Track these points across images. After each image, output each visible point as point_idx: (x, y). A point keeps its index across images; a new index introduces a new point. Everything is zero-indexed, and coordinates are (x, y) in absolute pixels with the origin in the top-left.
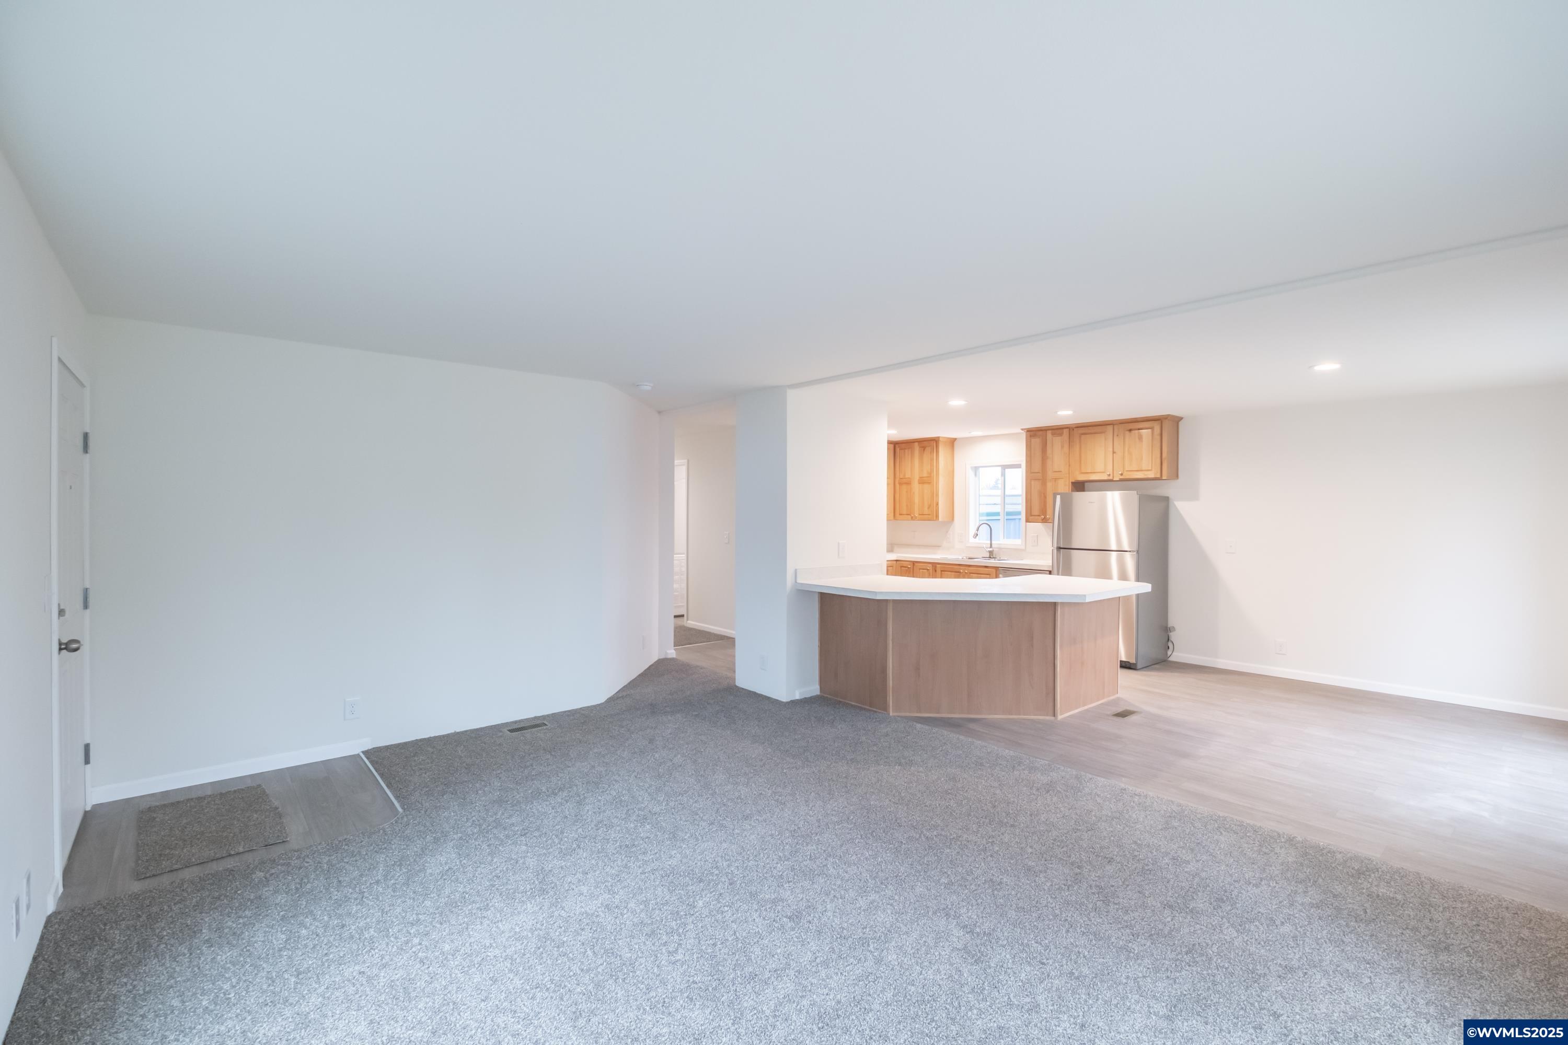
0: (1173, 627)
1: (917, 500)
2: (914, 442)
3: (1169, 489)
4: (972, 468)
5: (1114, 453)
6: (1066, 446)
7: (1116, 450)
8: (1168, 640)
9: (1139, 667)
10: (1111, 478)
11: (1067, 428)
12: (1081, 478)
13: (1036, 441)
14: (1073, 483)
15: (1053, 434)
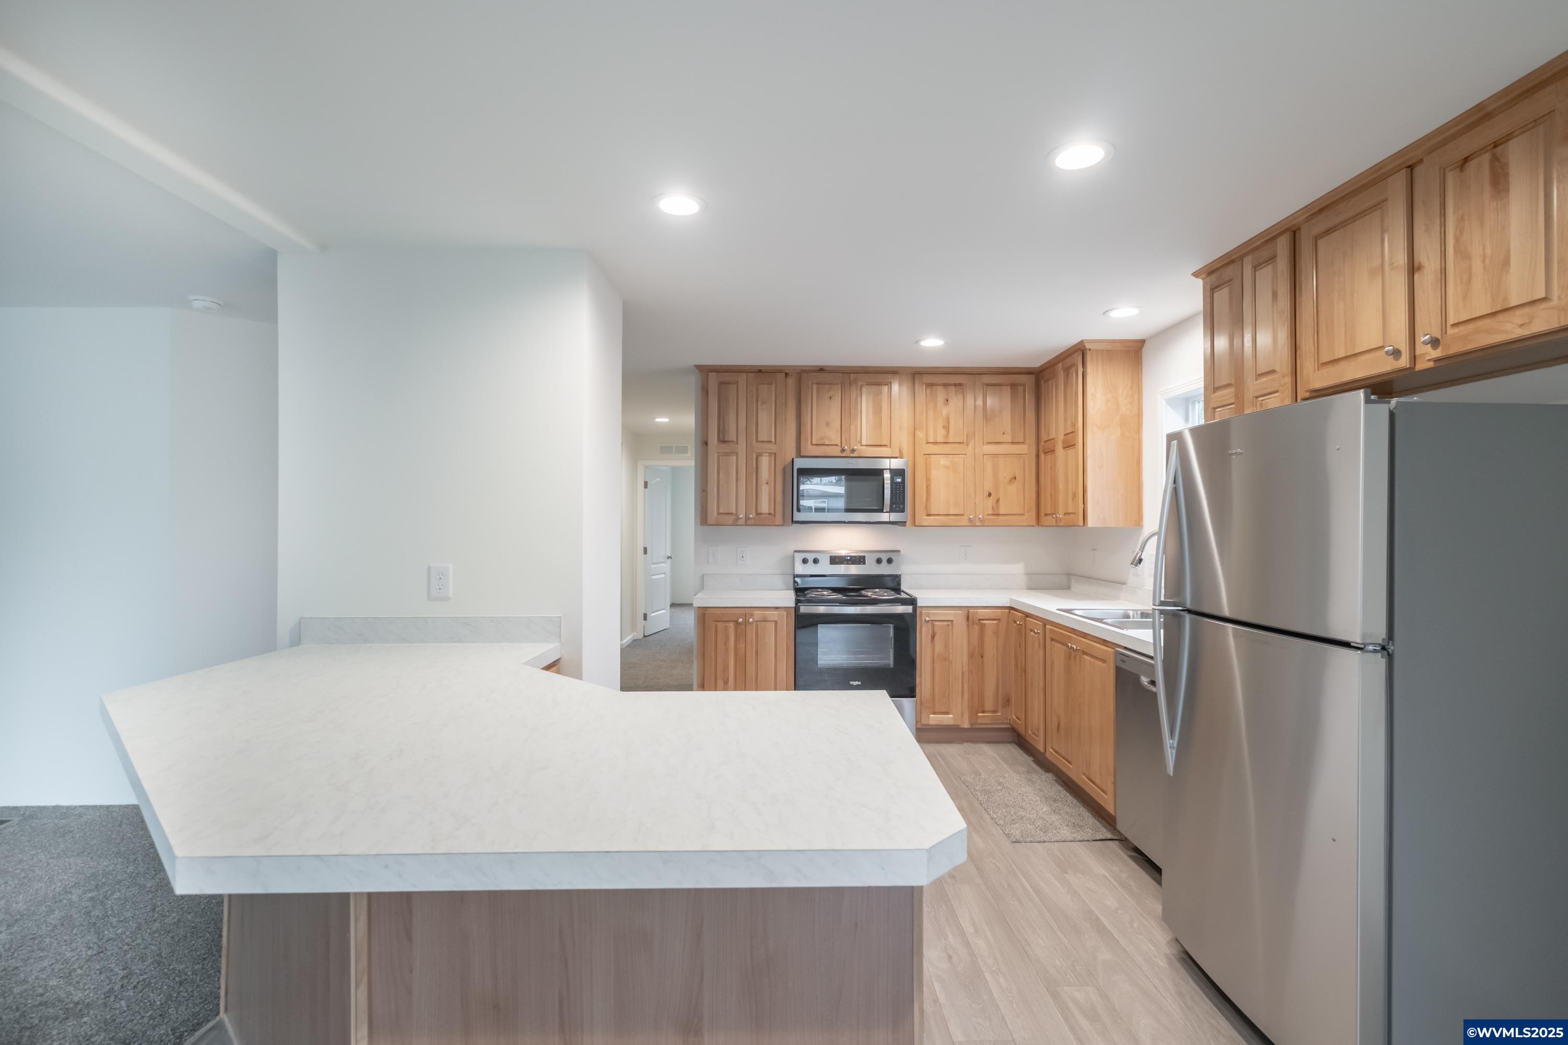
2: (1058, 362)
7: (1418, 256)
10: (1403, 362)
11: (1284, 230)
13: (1223, 298)
15: (1257, 264)
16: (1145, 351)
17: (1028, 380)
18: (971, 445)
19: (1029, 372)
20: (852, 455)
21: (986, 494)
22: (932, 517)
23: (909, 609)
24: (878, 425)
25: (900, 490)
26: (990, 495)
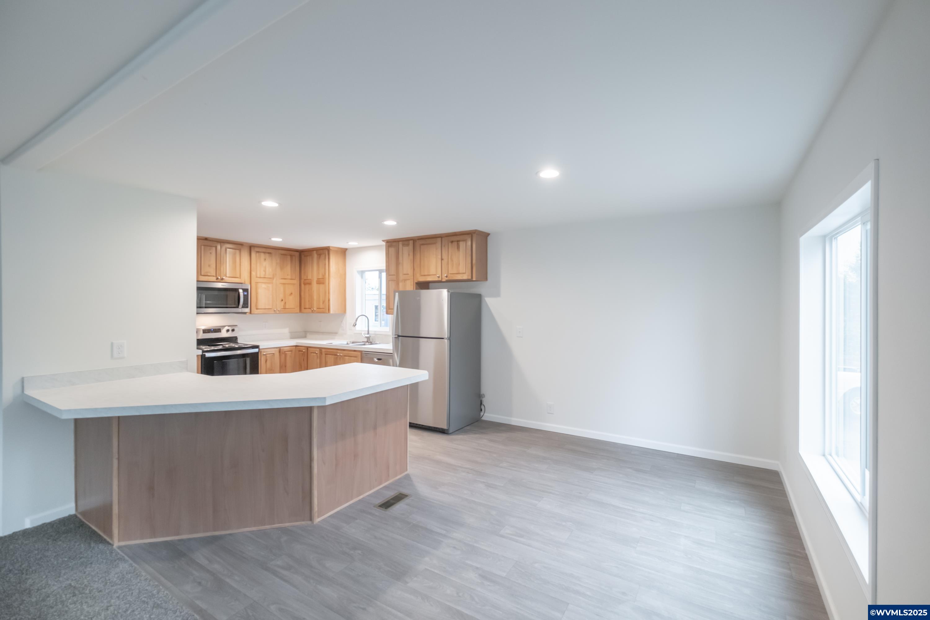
0: (484, 394)
1: (315, 297)
2: (313, 251)
3: (482, 288)
4: (358, 272)
5: (442, 259)
6: (411, 254)
7: (443, 257)
8: (481, 404)
9: (451, 431)
10: (440, 279)
11: (411, 240)
12: (422, 279)
13: (392, 250)
14: (417, 283)
15: (403, 245)
16: (347, 252)
17: (297, 254)
18: (275, 279)
19: (296, 251)
20: (222, 281)
21: (281, 299)
22: (258, 310)
23: (256, 350)
24: (234, 268)
25: (246, 298)
26: (282, 300)
